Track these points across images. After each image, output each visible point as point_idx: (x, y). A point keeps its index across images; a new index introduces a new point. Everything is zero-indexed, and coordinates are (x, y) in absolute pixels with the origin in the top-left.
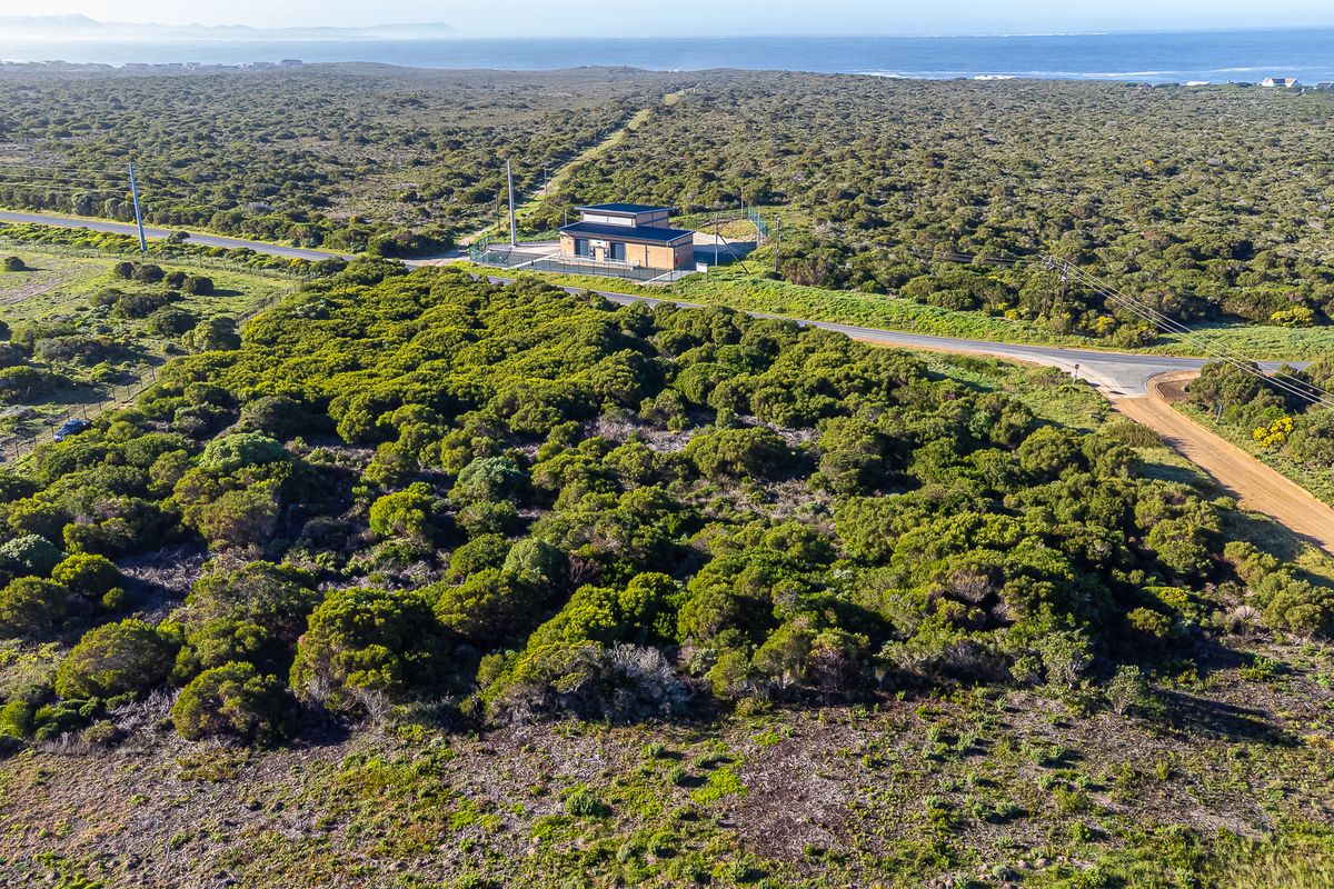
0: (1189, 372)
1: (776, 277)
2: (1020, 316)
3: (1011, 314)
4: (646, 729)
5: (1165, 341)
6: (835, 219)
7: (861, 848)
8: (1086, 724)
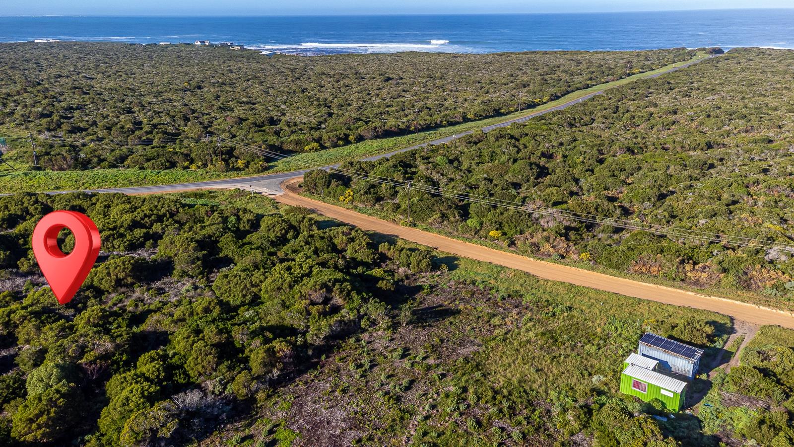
0: (293, 179)
1: (39, 169)
2: (199, 167)
3: (193, 167)
4: (220, 433)
5: (272, 167)
6: (49, 130)
7: (373, 429)
8: (397, 336)
